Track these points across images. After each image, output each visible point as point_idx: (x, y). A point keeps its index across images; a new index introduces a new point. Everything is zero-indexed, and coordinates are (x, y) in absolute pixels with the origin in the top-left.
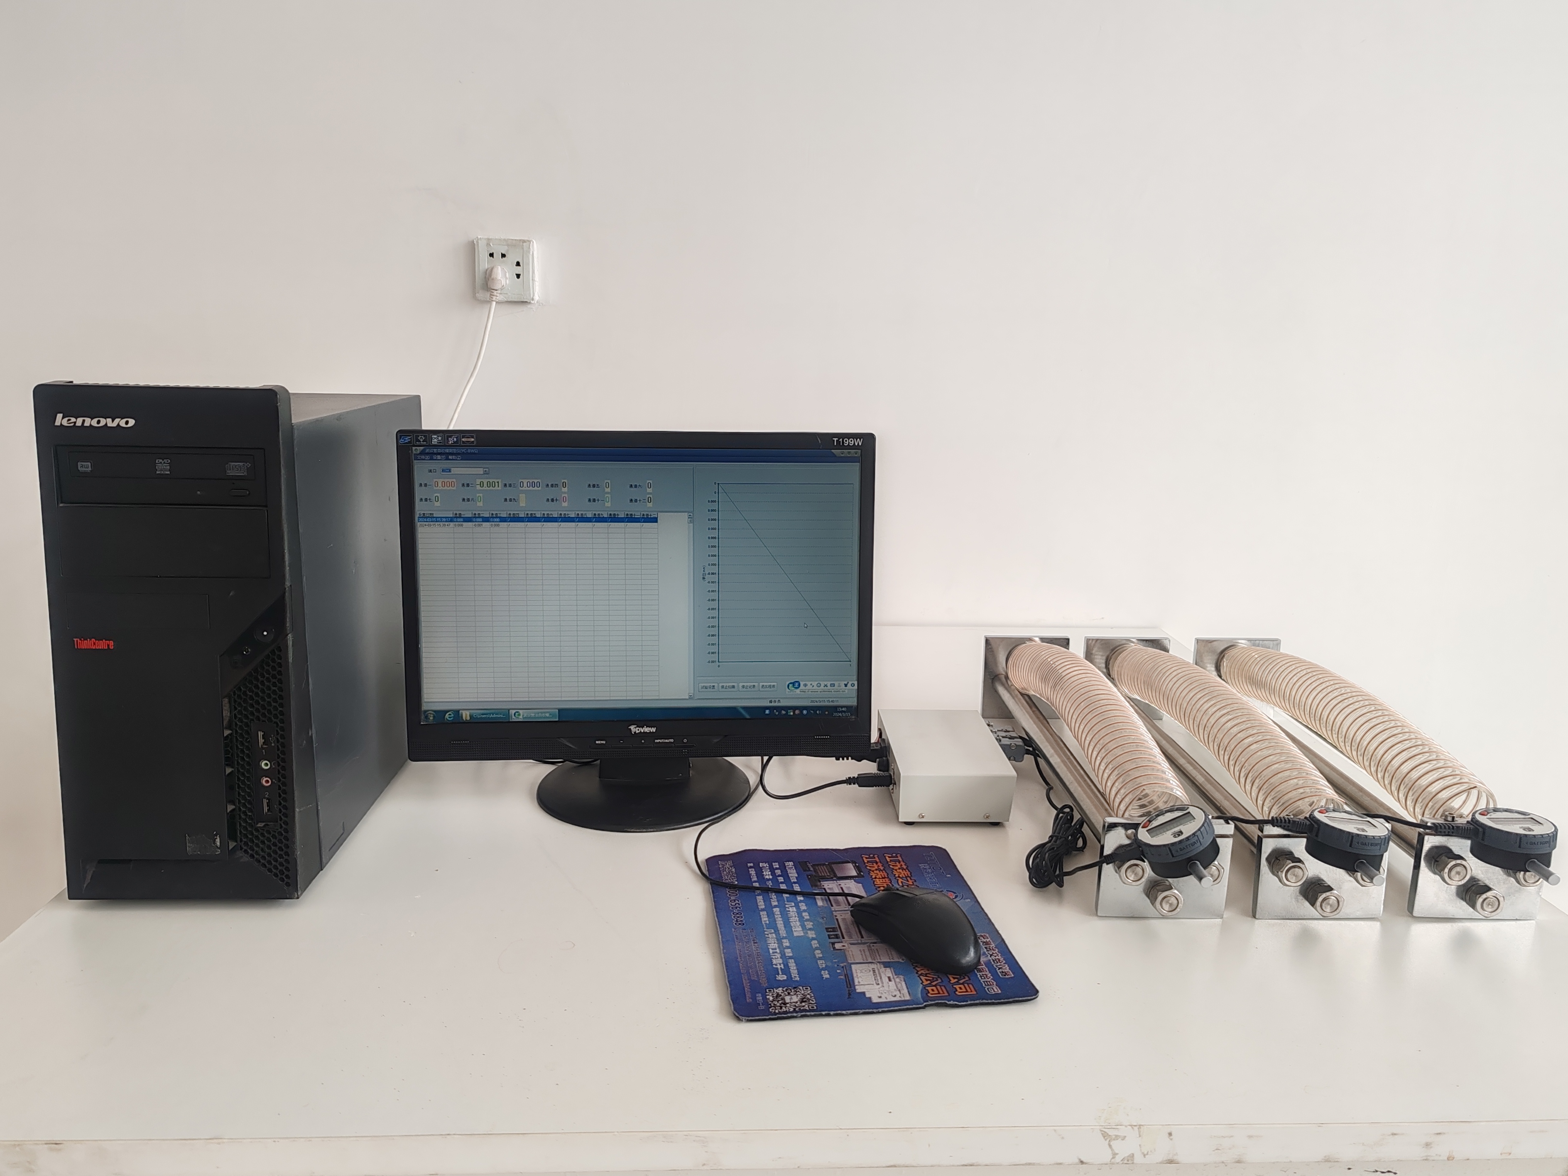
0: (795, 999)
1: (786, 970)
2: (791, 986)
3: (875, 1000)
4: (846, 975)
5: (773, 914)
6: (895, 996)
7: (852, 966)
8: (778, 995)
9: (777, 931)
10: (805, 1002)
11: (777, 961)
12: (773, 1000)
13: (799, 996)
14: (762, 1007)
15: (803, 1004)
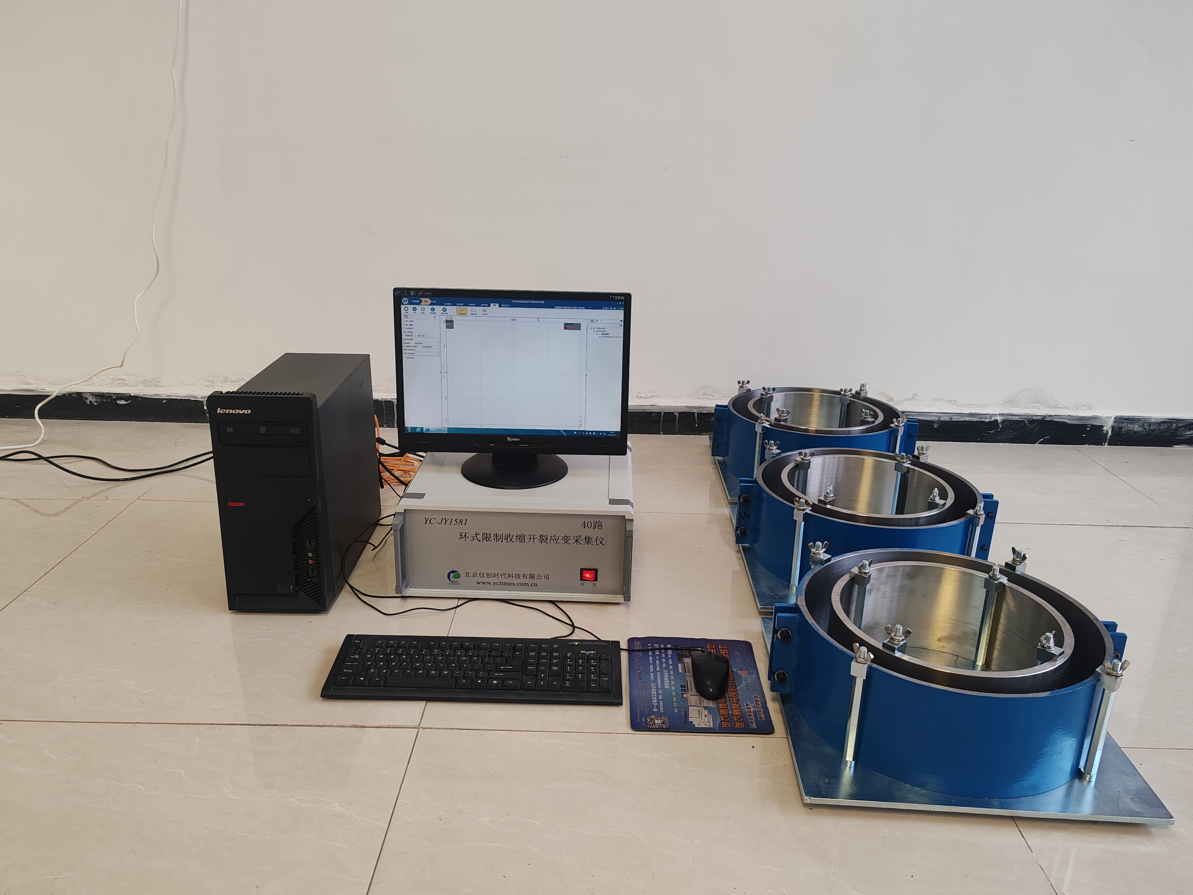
0: (660, 722)
1: (658, 707)
2: (659, 715)
3: (697, 726)
4: (686, 712)
5: (657, 675)
6: (706, 725)
7: (690, 707)
8: (652, 719)
9: (657, 685)
10: (664, 724)
11: (655, 701)
12: (650, 721)
13: (662, 721)
14: (644, 725)
15: (663, 725)
